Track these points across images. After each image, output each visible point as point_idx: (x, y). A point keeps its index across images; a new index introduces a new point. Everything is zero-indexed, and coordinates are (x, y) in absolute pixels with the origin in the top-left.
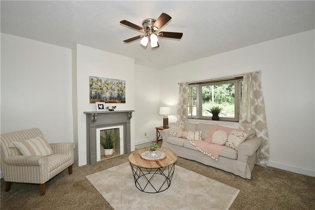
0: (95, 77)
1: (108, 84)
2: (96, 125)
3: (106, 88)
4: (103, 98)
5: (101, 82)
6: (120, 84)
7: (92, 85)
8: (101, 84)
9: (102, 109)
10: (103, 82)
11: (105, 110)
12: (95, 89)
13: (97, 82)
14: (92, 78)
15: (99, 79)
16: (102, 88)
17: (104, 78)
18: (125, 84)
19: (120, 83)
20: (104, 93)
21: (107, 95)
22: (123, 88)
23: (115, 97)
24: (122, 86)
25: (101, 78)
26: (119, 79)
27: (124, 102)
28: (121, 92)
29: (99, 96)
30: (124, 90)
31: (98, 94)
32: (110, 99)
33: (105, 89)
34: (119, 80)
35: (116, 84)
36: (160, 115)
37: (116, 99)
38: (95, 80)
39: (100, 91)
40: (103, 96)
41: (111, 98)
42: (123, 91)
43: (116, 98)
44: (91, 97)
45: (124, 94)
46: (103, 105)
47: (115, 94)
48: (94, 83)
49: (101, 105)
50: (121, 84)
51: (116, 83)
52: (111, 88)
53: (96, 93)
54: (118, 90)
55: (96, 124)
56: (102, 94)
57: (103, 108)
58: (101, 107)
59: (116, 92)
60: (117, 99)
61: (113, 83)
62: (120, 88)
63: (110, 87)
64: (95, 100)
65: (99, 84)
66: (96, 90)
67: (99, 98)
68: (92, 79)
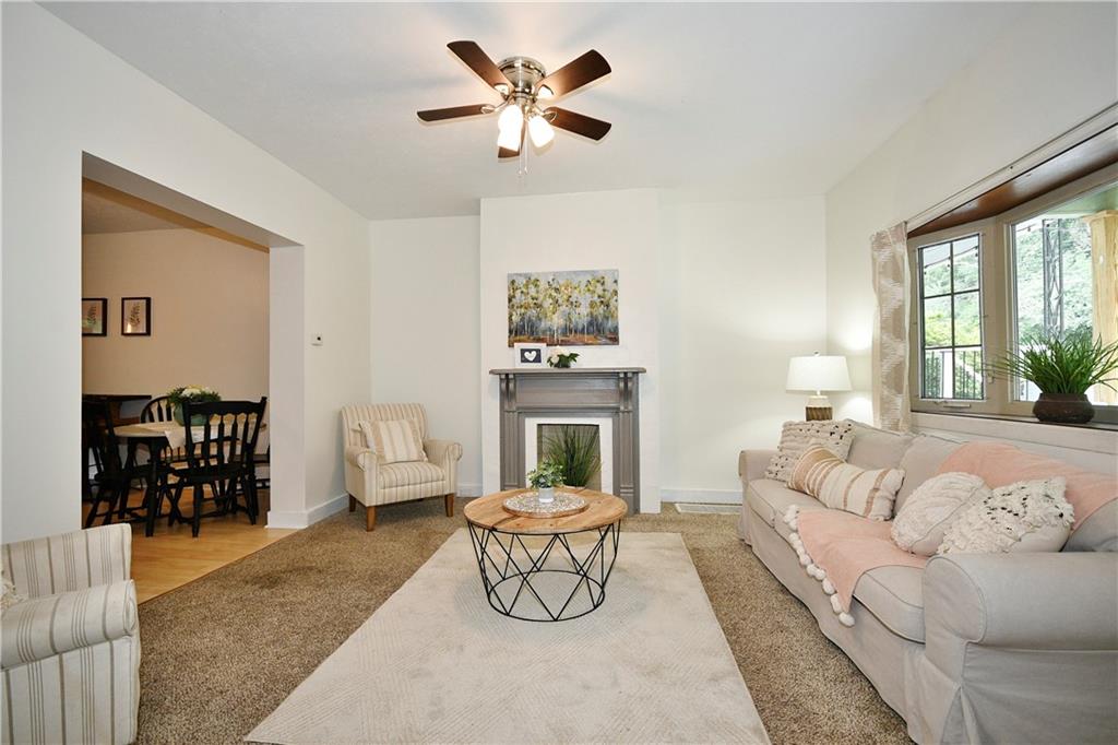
0: (520, 275)
1: (557, 290)
2: (518, 408)
3: (551, 301)
4: (544, 332)
5: (536, 286)
6: (599, 285)
7: (514, 297)
8: (538, 292)
9: (534, 361)
10: (543, 285)
11: (544, 366)
12: (521, 306)
13: (527, 286)
14: (515, 278)
15: (533, 279)
16: (539, 302)
17: (546, 274)
18: (616, 282)
19: (598, 281)
20: (546, 317)
21: (556, 321)
22: (608, 295)
23: (580, 327)
24: (604, 290)
25: (538, 274)
26: (595, 269)
27: (614, 340)
28: (601, 309)
29: (532, 327)
30: (612, 302)
31: (530, 320)
32: (564, 334)
33: (548, 303)
34: (592, 273)
35: (583, 287)
36: (788, 392)
37: (582, 331)
38: (521, 282)
39: (533, 312)
40: (543, 325)
41: (567, 330)
42: (608, 306)
43: (583, 329)
44: (511, 332)
45: (612, 316)
46: (538, 351)
47: (582, 315)
48: (519, 291)
49: (530, 351)
50: (603, 284)
51: (584, 282)
52: (568, 300)
53: (522, 319)
54: (592, 305)
55: (520, 405)
56: (540, 320)
57: (538, 359)
58: (531, 356)
59: (584, 310)
60: (588, 333)
61: (575, 284)
62: (599, 297)
63: (565, 297)
64: (522, 337)
65: (532, 291)
66: (523, 310)
67: (532, 333)
68: (513, 282)
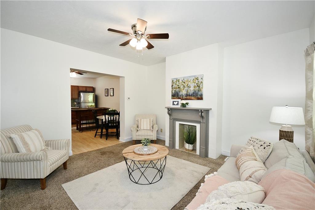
0: (175, 79)
1: (184, 82)
3: (183, 86)
4: (181, 96)
5: (179, 82)
6: (197, 80)
7: (173, 85)
8: (179, 83)
9: (176, 105)
10: (180, 81)
11: (179, 106)
13: (176, 82)
14: (173, 79)
15: (178, 80)
16: (179, 86)
17: (181, 78)
18: (202, 79)
19: (196, 79)
21: (184, 92)
22: (199, 83)
23: (191, 94)
24: (198, 82)
25: (179, 78)
27: (201, 99)
28: (197, 88)
29: (178, 94)
30: (201, 86)
31: (177, 92)
32: (186, 96)
33: (182, 87)
34: (195, 76)
35: (192, 81)
37: (191, 96)
38: (175, 80)
39: (178, 90)
40: (180, 94)
41: (187, 95)
42: (199, 87)
43: (192, 95)
44: (172, 96)
45: (201, 90)
46: (178, 101)
48: (174, 83)
49: (176, 102)
50: (198, 80)
51: (192, 79)
52: (187, 86)
53: (175, 92)
54: (195, 87)
56: (180, 92)
57: (178, 104)
59: (192, 89)
60: (193, 96)
61: (189, 80)
62: (197, 84)
63: (187, 85)
64: (175, 97)
66: (175, 89)
67: (177, 96)
68: (173, 81)
